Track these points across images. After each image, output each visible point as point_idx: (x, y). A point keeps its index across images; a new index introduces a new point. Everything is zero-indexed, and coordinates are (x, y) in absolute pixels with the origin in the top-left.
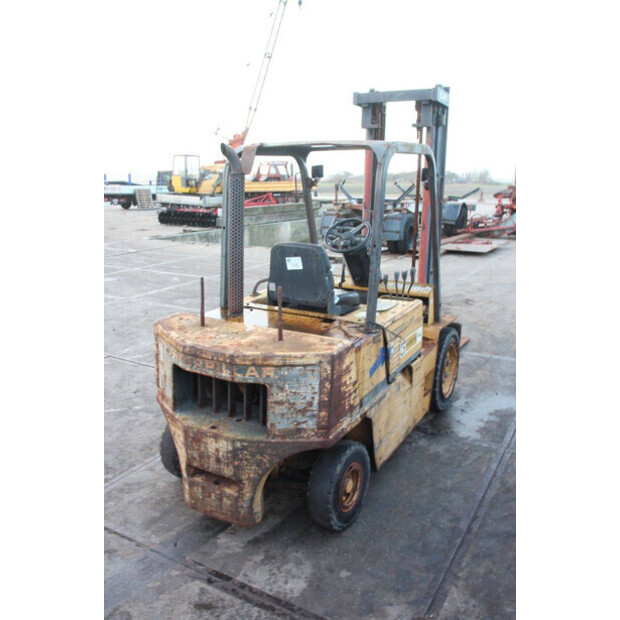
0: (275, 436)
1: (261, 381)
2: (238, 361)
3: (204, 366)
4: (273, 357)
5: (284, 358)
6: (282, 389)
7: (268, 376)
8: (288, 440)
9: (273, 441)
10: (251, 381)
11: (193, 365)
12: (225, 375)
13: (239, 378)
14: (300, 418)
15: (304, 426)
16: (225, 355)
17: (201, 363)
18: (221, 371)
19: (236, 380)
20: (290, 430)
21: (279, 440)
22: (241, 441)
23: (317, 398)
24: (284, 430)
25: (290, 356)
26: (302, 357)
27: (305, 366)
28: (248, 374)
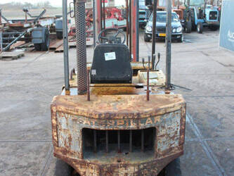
0: (160, 155)
1: (153, 126)
2: (142, 116)
3: (115, 124)
4: (160, 110)
5: (166, 109)
6: (163, 127)
7: (157, 122)
8: (167, 156)
9: (160, 158)
10: (148, 127)
11: (106, 125)
12: (133, 126)
13: (142, 126)
14: (172, 142)
15: (173, 146)
16: (133, 114)
17: (113, 122)
18: (130, 124)
19: (140, 128)
20: (167, 150)
21: (163, 157)
22: (143, 164)
23: (179, 128)
24: (164, 151)
25: (168, 108)
26: (174, 106)
27: (174, 112)
28: (147, 122)
